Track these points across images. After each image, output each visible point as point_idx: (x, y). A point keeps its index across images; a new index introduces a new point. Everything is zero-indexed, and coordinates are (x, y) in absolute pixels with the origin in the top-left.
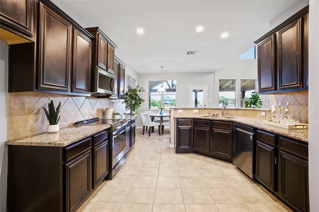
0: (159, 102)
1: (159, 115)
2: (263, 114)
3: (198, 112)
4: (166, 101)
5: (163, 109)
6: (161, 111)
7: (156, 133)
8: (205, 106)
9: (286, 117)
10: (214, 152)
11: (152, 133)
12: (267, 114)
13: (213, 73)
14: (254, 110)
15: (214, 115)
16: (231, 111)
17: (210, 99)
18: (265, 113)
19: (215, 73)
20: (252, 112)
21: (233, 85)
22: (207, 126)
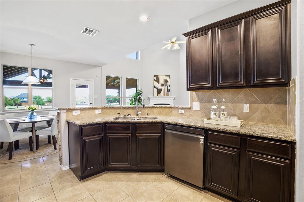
0: (12, 99)
1: (27, 120)
2: (181, 111)
3: (100, 112)
4: (23, 98)
5: (35, 109)
6: (33, 112)
7: (24, 148)
8: (91, 104)
9: (224, 114)
10: (139, 165)
11: (16, 149)
12: (186, 111)
13: (100, 67)
14: (169, 108)
15: (125, 116)
16: (144, 110)
17: (97, 96)
18: (183, 110)
19: (103, 67)
20: (167, 109)
21: (114, 82)
22: (128, 132)
